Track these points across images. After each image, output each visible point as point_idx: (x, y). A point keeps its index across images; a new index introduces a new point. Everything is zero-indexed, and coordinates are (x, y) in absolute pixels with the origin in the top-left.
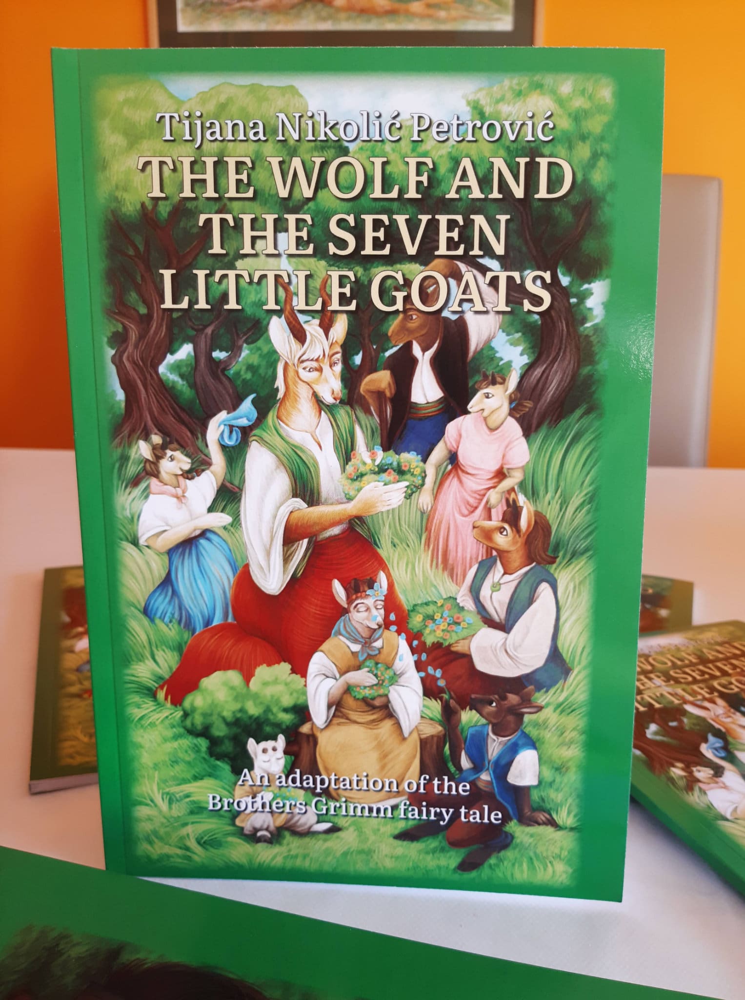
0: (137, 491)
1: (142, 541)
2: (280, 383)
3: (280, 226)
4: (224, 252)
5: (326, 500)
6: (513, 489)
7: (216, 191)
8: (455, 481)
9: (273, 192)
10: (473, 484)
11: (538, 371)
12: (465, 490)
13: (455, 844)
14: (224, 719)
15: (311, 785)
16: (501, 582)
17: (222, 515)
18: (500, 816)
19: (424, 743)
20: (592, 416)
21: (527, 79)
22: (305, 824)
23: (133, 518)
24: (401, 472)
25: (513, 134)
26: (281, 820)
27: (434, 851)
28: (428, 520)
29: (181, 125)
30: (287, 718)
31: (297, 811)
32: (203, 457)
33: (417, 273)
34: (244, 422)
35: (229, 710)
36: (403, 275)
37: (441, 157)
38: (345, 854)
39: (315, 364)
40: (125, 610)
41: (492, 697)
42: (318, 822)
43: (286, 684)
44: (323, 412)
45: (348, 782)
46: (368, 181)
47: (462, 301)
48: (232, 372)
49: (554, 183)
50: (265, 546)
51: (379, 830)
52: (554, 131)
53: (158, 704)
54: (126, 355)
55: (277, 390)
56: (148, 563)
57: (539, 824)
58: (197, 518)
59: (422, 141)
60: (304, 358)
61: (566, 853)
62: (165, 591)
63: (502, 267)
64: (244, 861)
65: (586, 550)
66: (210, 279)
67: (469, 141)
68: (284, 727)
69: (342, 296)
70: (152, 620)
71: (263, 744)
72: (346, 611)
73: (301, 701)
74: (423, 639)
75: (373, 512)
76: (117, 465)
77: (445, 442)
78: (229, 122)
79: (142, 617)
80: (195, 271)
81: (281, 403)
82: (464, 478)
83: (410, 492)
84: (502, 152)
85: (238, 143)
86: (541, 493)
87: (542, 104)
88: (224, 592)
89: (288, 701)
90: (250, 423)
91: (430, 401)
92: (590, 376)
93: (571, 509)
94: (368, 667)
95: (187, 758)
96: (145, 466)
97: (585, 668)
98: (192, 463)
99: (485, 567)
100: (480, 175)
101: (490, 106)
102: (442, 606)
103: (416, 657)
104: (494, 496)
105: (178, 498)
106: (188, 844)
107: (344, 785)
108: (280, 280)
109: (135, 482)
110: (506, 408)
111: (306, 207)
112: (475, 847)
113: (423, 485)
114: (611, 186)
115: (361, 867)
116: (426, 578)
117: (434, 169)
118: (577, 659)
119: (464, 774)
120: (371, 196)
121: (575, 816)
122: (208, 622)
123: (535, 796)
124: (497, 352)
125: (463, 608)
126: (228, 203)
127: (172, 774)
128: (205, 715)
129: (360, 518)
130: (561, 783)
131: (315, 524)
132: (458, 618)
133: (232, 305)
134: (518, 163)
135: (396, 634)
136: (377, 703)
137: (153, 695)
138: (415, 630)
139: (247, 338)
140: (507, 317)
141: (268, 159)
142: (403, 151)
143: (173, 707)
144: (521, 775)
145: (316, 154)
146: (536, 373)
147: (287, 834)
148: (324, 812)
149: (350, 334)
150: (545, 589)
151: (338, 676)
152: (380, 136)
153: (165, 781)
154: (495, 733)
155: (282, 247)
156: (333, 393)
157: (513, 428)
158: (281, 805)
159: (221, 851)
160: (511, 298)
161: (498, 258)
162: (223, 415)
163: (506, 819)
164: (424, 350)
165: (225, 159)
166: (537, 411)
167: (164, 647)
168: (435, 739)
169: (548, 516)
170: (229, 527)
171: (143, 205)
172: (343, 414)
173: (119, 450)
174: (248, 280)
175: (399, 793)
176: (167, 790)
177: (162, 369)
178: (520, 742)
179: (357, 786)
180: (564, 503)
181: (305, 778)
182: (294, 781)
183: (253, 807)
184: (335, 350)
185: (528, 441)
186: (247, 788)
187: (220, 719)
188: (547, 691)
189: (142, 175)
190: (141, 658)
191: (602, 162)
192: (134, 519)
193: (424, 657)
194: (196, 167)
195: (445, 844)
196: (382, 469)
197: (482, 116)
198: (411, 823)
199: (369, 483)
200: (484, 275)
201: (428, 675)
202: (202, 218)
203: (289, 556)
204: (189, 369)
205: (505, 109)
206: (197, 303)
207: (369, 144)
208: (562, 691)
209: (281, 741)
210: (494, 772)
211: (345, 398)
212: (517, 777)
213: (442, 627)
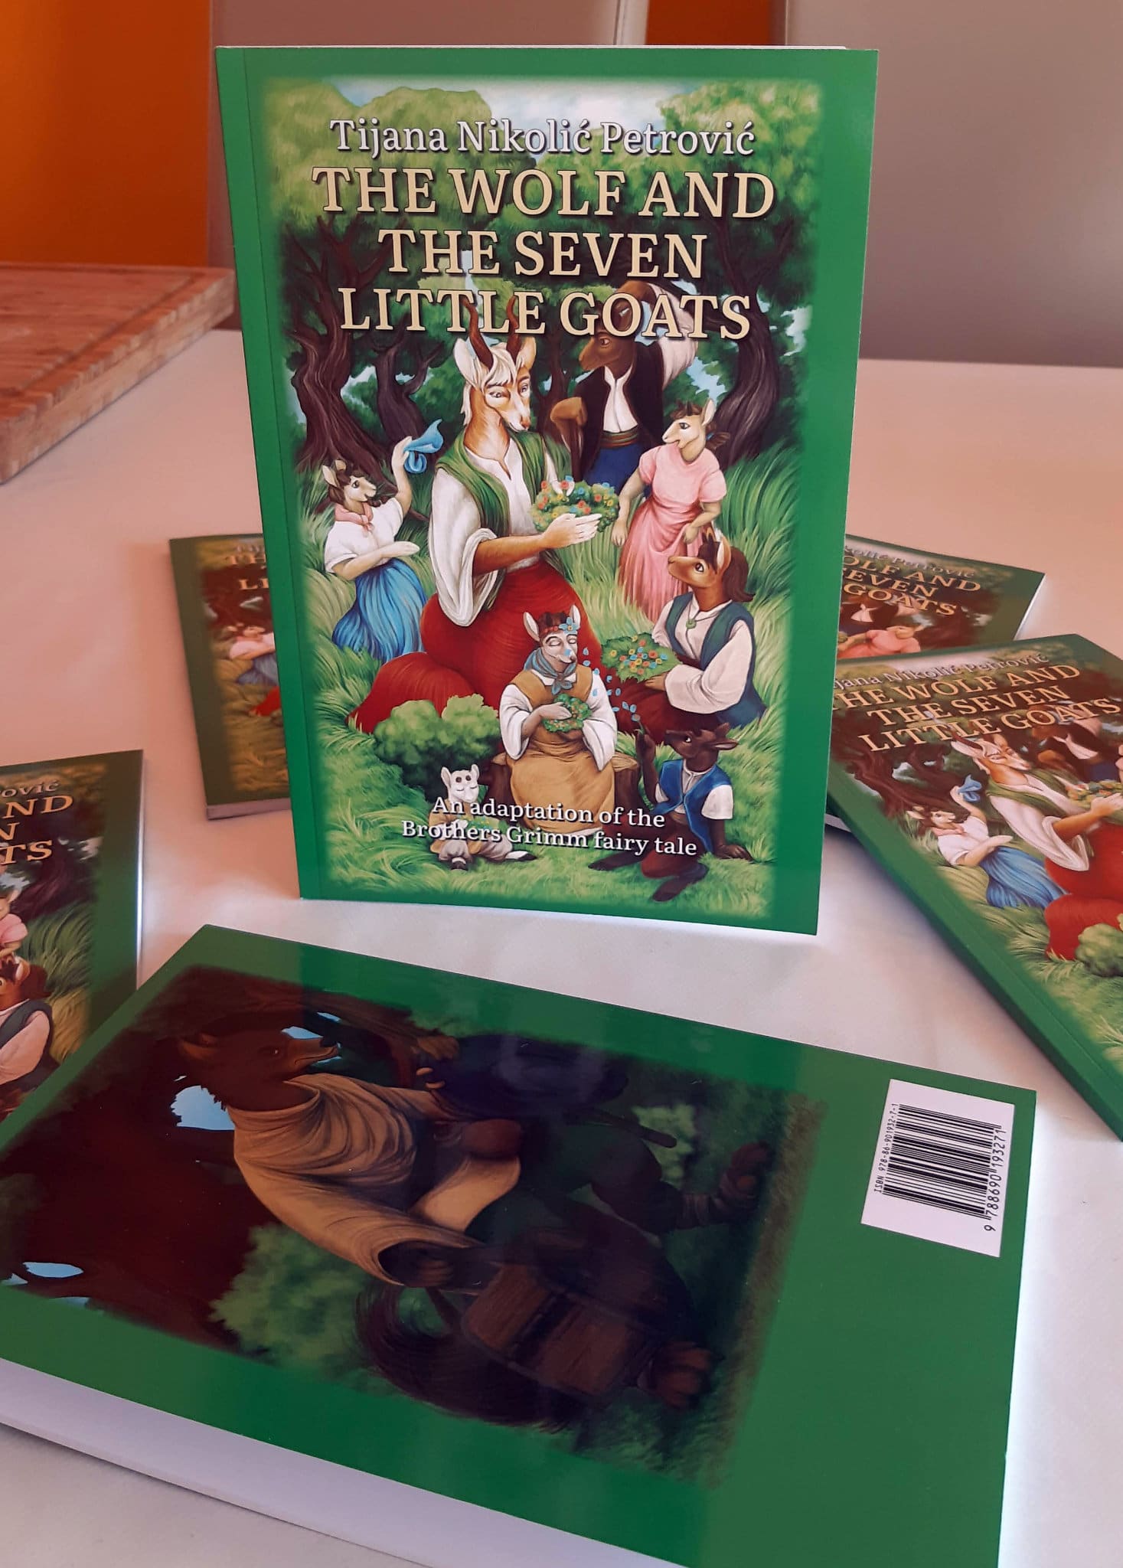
0: (322, 518)
1: (328, 569)
2: (466, 408)
3: (464, 244)
4: (405, 270)
5: (516, 531)
6: (709, 524)
7: (395, 205)
8: (650, 514)
9: (456, 207)
10: (668, 518)
11: (736, 402)
12: (660, 524)
13: (650, 874)
14: (416, 747)
15: (506, 814)
16: (697, 618)
17: (410, 543)
18: (695, 848)
19: (618, 776)
20: (791, 450)
21: (725, 85)
22: (500, 852)
23: (318, 545)
24: (594, 504)
25: (711, 146)
26: (476, 847)
27: (629, 880)
28: (622, 554)
29: (356, 133)
30: (480, 748)
31: (492, 839)
32: (390, 484)
33: (610, 296)
34: (430, 448)
35: (422, 738)
36: (594, 297)
37: (634, 170)
38: (541, 881)
39: (502, 389)
40: (314, 638)
41: (686, 733)
42: (513, 850)
43: (479, 715)
44: (511, 440)
45: (542, 813)
46: (557, 196)
47: (656, 326)
48: (416, 396)
49: (754, 202)
50: (454, 576)
51: (574, 859)
52: (755, 143)
53: (350, 731)
54: (306, 376)
55: (464, 414)
56: (335, 591)
57: (734, 858)
58: (383, 546)
59: (613, 153)
60: (492, 382)
61: (761, 886)
62: (353, 619)
63: (698, 291)
64: (439, 886)
65: (784, 588)
66: (392, 299)
67: (663, 154)
68: (478, 757)
69: (530, 318)
70: (341, 648)
71: (457, 774)
72: (539, 645)
73: (494, 731)
74: (617, 674)
75: (565, 544)
76: (301, 491)
77: (639, 474)
78: (407, 130)
79: (331, 644)
80: (375, 290)
81: (468, 429)
82: (660, 512)
83: (602, 524)
84: (699, 167)
85: (417, 153)
86: (738, 529)
87: (741, 113)
88: (414, 621)
89: (480, 732)
90: (437, 450)
91: (623, 430)
92: (790, 408)
93: (769, 545)
94: (561, 701)
95: (381, 785)
96: (329, 492)
97: (781, 705)
98: (377, 491)
99: (681, 604)
100: (676, 192)
101: (687, 115)
102: (636, 642)
103: (610, 692)
104: (690, 531)
105: (363, 525)
106: (383, 868)
107: (539, 815)
108: (465, 300)
109: (320, 508)
110: (702, 440)
111: (491, 224)
112: (670, 878)
113: (617, 517)
114: (815, 206)
115: (555, 894)
116: (620, 613)
117: (626, 184)
118: (773, 697)
119: (659, 807)
120: (560, 212)
121: (770, 850)
122: (398, 651)
123: (729, 829)
124: (693, 380)
125: (658, 644)
126: (408, 218)
127: (366, 800)
128: (397, 743)
129: (551, 550)
130: (756, 817)
131: (505, 555)
132: (653, 655)
133: (415, 326)
134: (716, 179)
135: (590, 669)
136: (571, 736)
137: (345, 723)
138: (609, 666)
139: (431, 362)
140: (703, 343)
141: (450, 171)
142: (593, 165)
143: (365, 735)
144: (716, 809)
145: (500, 166)
146: (734, 403)
147: (482, 861)
148: (519, 840)
149: (538, 357)
150: (741, 627)
151: (531, 709)
152: (569, 147)
153: (358, 807)
154: (689, 768)
155: (466, 267)
156: (522, 420)
157: (710, 460)
158: (476, 833)
159: (416, 876)
160: (708, 324)
161: (695, 281)
162: (408, 441)
163: (701, 851)
164: (617, 377)
165: (405, 171)
166: (734, 445)
167: (354, 676)
168: (630, 773)
169: (745, 552)
170: (417, 556)
171: (319, 219)
172: (531, 442)
173: (302, 476)
174: (431, 300)
175: (593, 824)
176: (361, 815)
177: (343, 392)
178: (715, 777)
179: (552, 816)
180: (762, 540)
181: (499, 807)
182: (488, 809)
183: (447, 834)
184: (524, 375)
185: (725, 475)
186: (441, 815)
187: (413, 749)
188: (742, 728)
189: (317, 186)
190: (331, 686)
191: (806, 179)
192: (320, 546)
193: (618, 692)
194: (374, 179)
195: (640, 874)
196: (573, 500)
197: (678, 127)
198: (606, 853)
199: (560, 515)
200: (680, 300)
201: (622, 710)
202: (382, 233)
203: (479, 587)
204: (372, 392)
205: (702, 118)
206: (379, 323)
207: (556, 156)
208: (757, 728)
209: (475, 771)
210: (688, 806)
211: (535, 425)
212: (711, 811)
213: (636, 663)
